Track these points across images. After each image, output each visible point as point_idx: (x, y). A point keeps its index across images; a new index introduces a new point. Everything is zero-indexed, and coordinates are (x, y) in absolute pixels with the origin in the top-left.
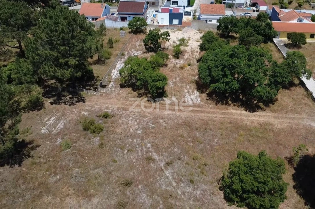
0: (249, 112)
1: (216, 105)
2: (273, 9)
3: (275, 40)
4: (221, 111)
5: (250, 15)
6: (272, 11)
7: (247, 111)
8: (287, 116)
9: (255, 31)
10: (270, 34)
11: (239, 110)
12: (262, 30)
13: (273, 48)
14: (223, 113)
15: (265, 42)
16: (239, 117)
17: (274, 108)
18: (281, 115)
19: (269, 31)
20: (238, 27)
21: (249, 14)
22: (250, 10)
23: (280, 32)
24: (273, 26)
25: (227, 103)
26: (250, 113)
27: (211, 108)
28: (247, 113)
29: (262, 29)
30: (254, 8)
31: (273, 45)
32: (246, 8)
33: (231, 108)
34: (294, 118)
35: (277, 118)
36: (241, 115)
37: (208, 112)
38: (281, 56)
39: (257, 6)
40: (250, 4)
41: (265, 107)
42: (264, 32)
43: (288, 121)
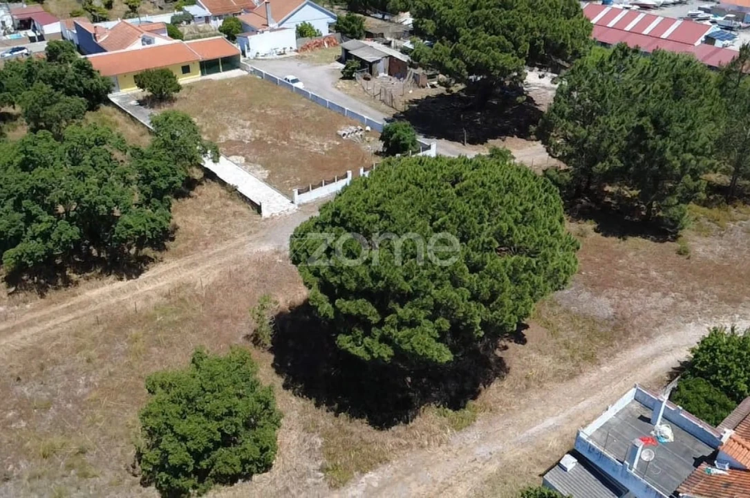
0: (129, 278)
1: (42, 296)
2: (77, 27)
3: (113, 97)
4: (62, 306)
5: (25, 51)
6: (75, 32)
7: (125, 279)
8: (211, 253)
9: (56, 88)
10: (95, 86)
11: (103, 285)
12: (71, 81)
13: (118, 117)
14: (70, 309)
15: (92, 108)
16: (113, 301)
17: (178, 247)
18: (197, 257)
19: (92, 81)
20: (8, 90)
21: (23, 48)
22: (20, 39)
23: (116, 77)
24: (95, 67)
25: (67, 282)
26: (131, 281)
27: (33, 310)
28: (124, 284)
29: (73, 80)
30: (30, 33)
31: (115, 109)
32: (8, 37)
33: (81, 288)
34: (225, 251)
35: (194, 264)
36: (113, 293)
37: (29, 324)
38: (142, 130)
39: (34, 26)
40: (13, 26)
41: (158, 254)
42: (80, 84)
43: (218, 262)
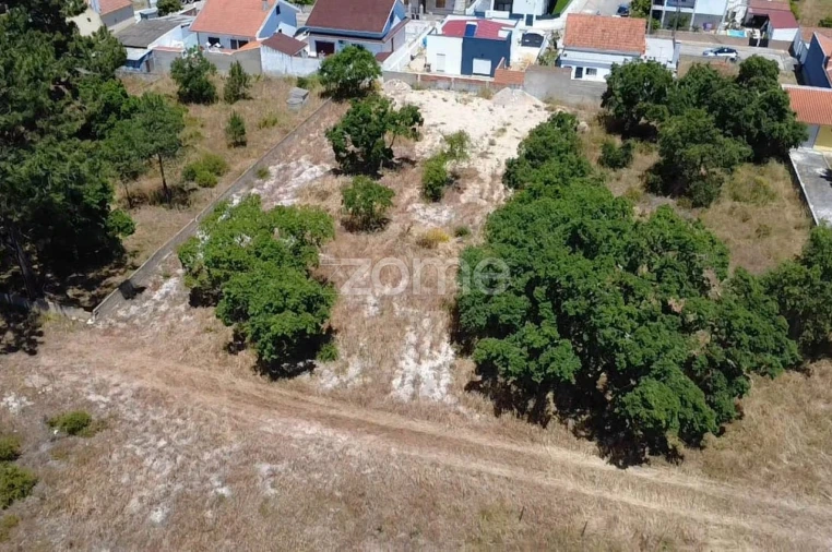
0: (613, 461)
1: (497, 413)
2: (814, 42)
3: (796, 156)
4: (507, 446)
5: (733, 55)
6: (808, 46)
7: (606, 459)
8: (769, 500)
10: (776, 134)
11: (578, 448)
12: (748, 118)
13: (783, 188)
14: (512, 459)
15: (758, 159)
16: (570, 485)
17: (723, 453)
18: (742, 493)
19: (777, 125)
21: (730, 51)
22: (738, 40)
23: (819, 127)
24: (792, 106)
25: (538, 417)
26: (614, 467)
27: (476, 428)
28: (601, 464)
29: (750, 117)
30: (758, 34)
31: (787, 173)
32: (729, 33)
33: (545, 435)
34: (794, 514)
35: (724, 505)
36: (578, 473)
37: (456, 447)
38: (804, 220)
39: (766, 26)
40: (743, 19)
41: (682, 449)
42: (758, 124)
43: (767, 528)
